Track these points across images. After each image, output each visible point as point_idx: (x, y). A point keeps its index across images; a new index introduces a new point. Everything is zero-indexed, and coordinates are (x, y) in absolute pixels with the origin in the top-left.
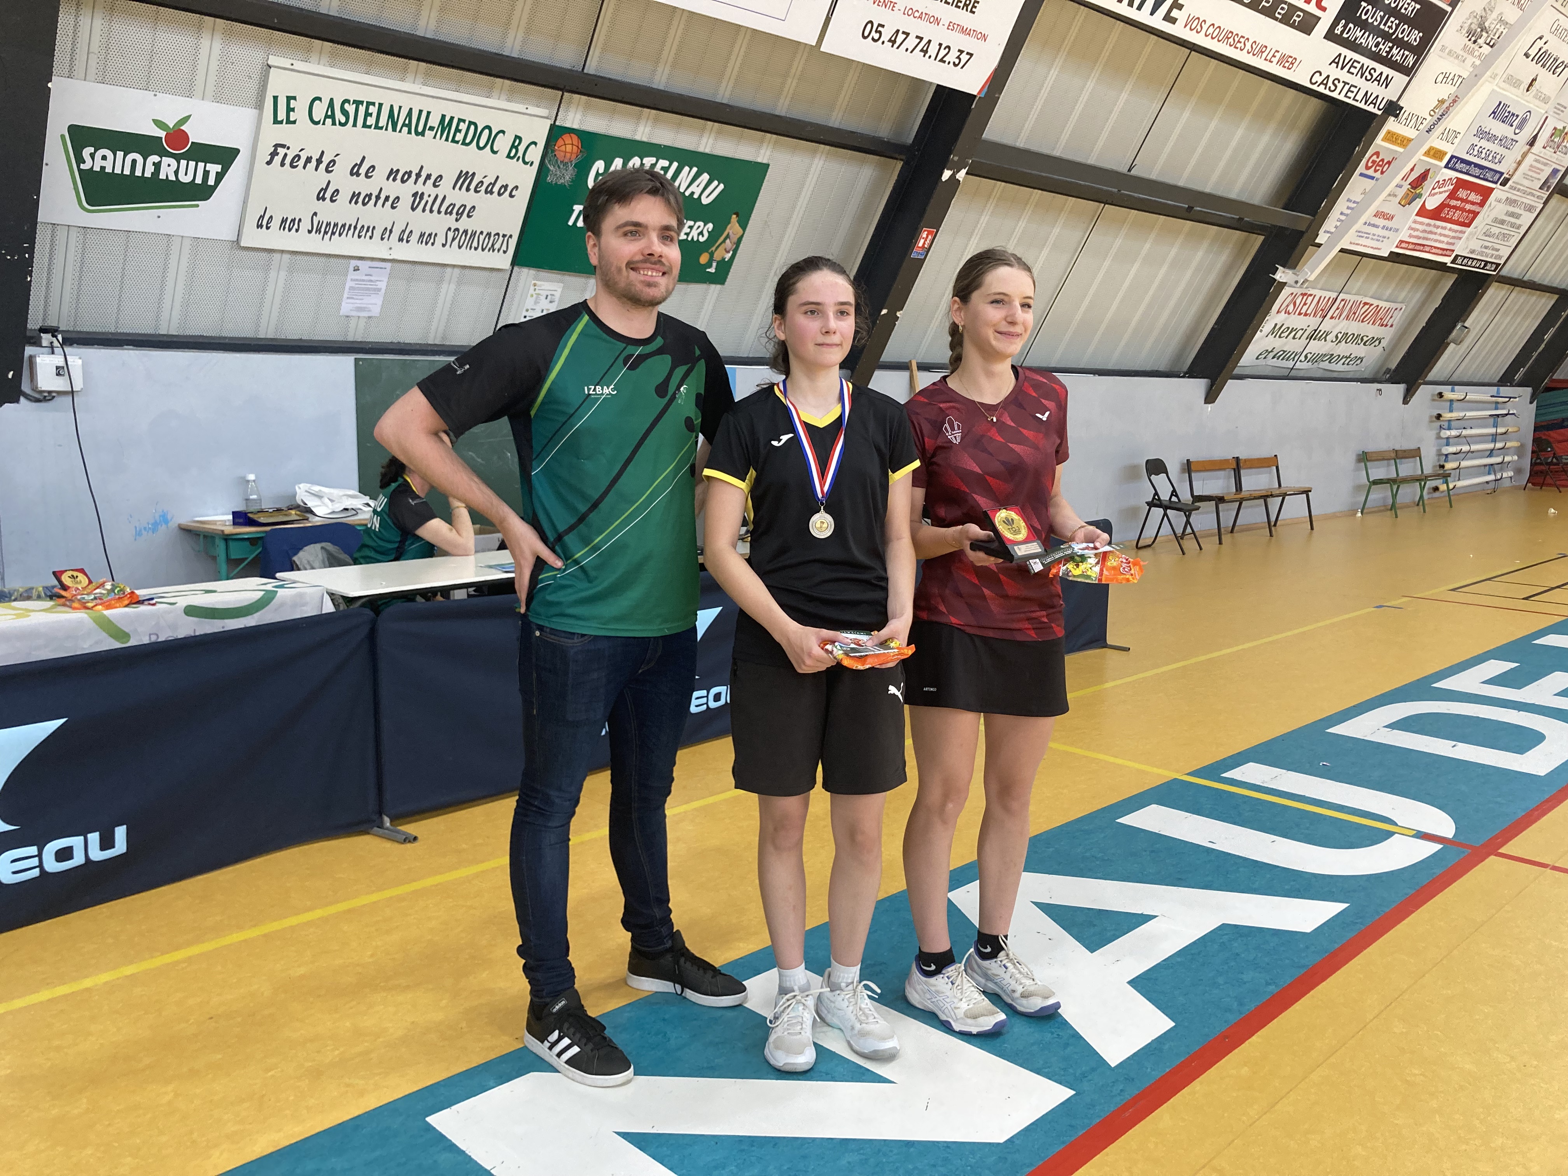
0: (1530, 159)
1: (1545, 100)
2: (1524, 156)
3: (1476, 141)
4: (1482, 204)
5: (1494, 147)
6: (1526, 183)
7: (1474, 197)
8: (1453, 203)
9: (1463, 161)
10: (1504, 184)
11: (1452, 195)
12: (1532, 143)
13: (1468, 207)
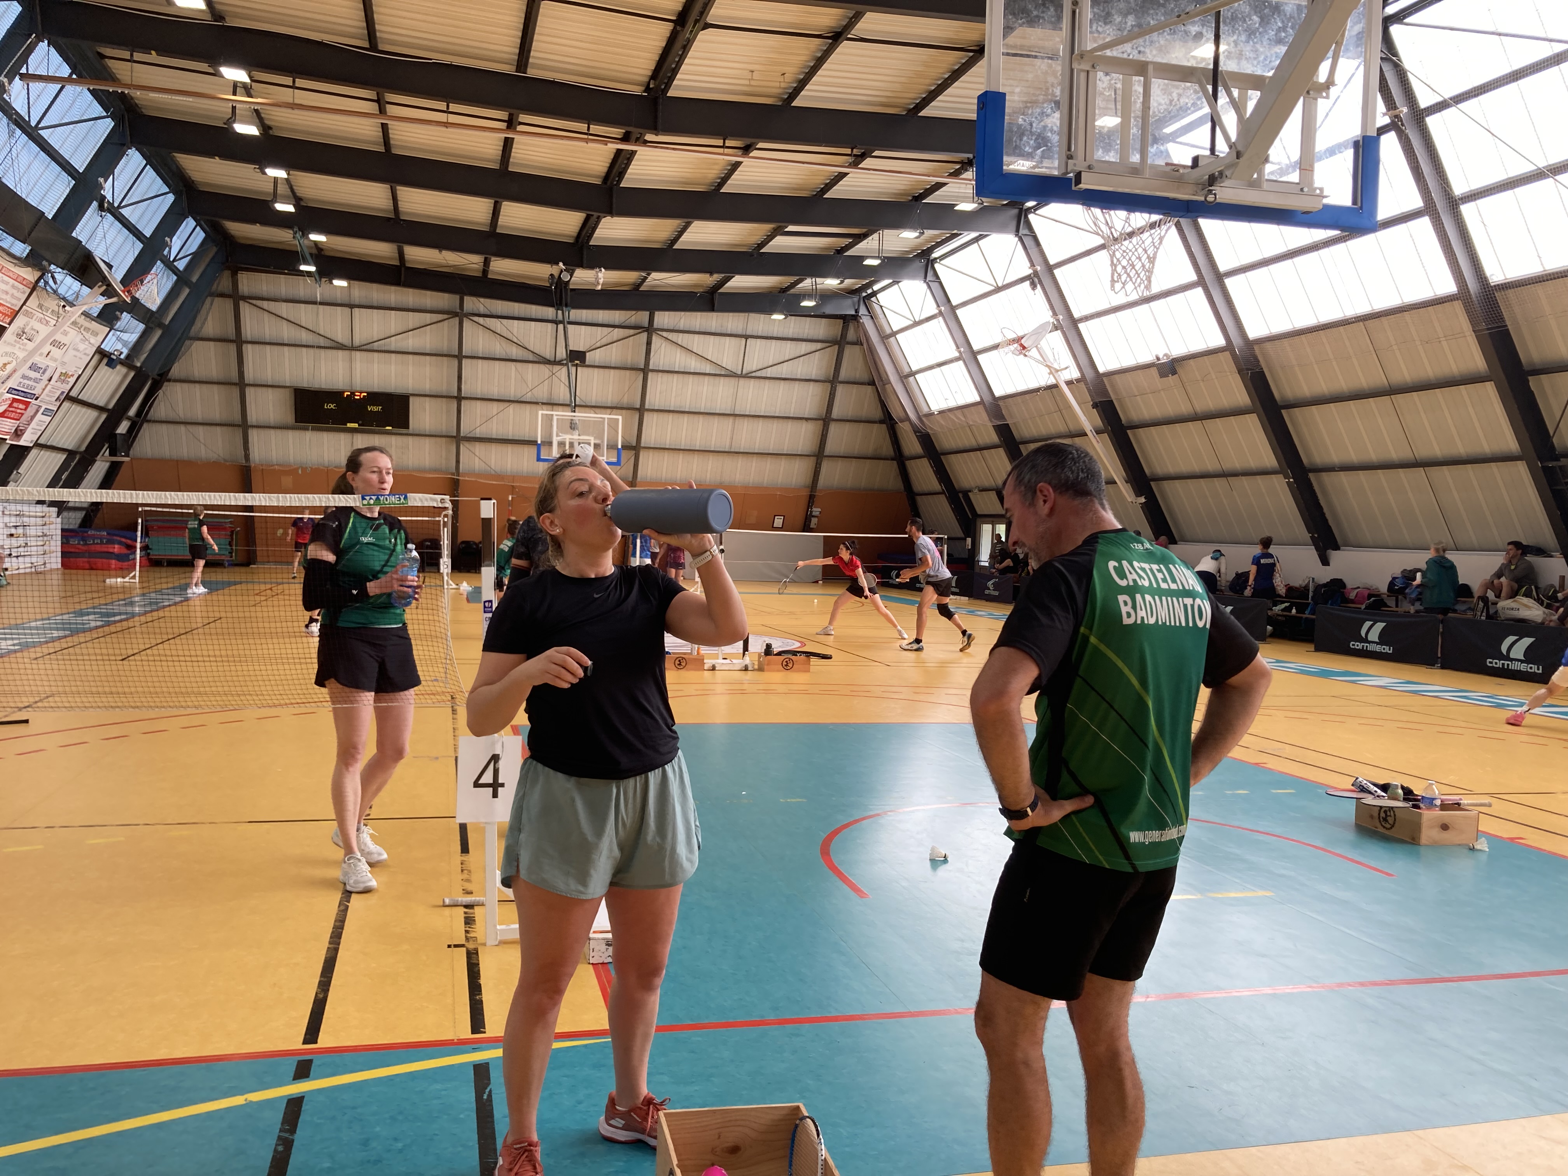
0: (49, 387)
1: (56, 360)
2: (46, 386)
3: (22, 380)
4: (25, 409)
5: (31, 383)
6: (48, 398)
7: (21, 406)
8: (11, 409)
9: (16, 390)
10: (36, 399)
11: (10, 406)
12: (50, 380)
13: (19, 411)
